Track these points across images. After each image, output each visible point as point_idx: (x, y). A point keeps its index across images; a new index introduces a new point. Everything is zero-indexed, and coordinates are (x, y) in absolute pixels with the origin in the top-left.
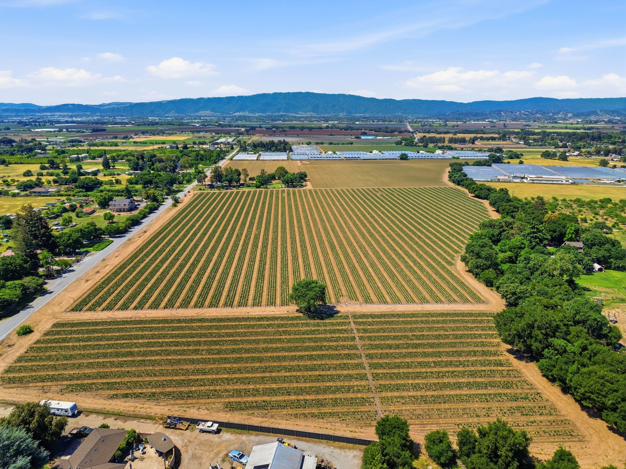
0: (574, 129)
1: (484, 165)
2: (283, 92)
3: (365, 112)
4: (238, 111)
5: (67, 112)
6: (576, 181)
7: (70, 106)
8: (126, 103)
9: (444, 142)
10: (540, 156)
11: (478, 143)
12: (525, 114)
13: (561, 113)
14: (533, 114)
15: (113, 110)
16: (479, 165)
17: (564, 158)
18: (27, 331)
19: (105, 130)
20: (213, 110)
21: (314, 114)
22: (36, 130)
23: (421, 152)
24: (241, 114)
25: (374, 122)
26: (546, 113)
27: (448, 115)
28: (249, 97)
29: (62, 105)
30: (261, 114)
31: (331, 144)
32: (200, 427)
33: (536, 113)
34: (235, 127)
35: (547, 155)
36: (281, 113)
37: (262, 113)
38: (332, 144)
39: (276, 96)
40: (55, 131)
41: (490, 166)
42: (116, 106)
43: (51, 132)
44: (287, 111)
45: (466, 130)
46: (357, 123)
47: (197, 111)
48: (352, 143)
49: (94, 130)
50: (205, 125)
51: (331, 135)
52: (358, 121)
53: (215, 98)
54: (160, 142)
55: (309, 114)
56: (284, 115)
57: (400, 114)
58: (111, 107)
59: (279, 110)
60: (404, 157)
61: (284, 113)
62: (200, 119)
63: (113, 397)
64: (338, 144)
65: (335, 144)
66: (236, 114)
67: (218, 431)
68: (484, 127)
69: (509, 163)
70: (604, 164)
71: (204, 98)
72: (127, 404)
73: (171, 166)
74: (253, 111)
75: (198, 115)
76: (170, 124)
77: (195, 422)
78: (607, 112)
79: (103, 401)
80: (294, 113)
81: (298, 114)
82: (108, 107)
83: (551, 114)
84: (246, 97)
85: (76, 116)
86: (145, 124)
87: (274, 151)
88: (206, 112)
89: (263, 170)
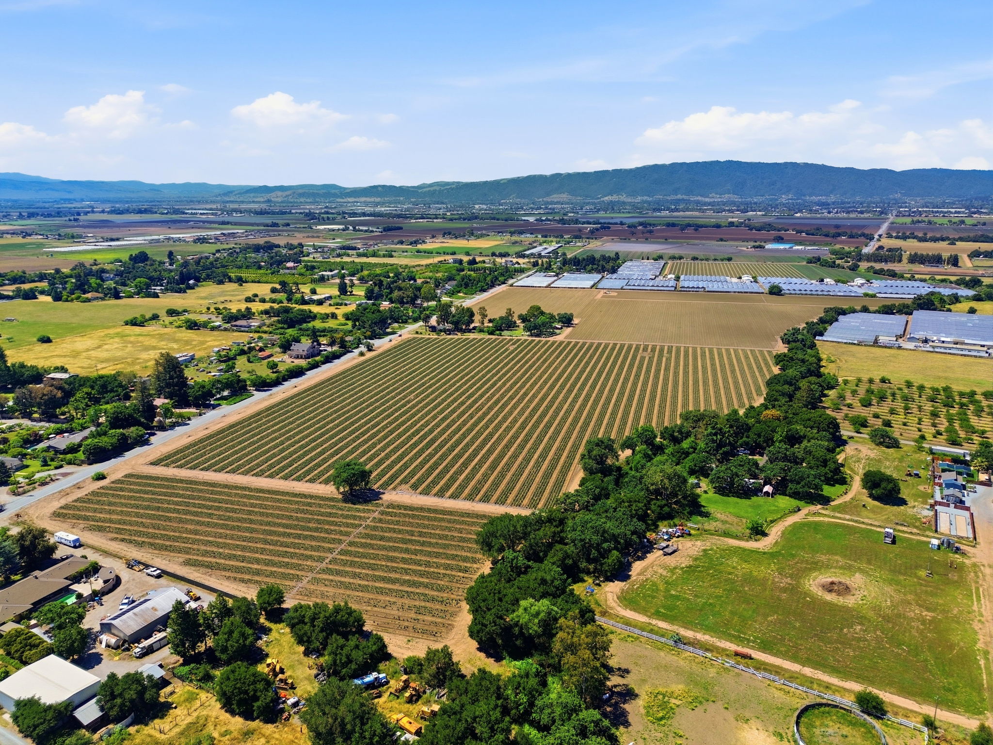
1: (900, 312)
2: (688, 161)
3: (831, 192)
4: (611, 193)
5: (375, 196)
7: (380, 189)
8: (453, 183)
9: (900, 261)
11: (969, 264)
15: (432, 193)
16: (887, 313)
18: (101, 477)
19: (401, 228)
20: (572, 192)
21: (736, 198)
22: (319, 227)
23: (828, 280)
24: (615, 198)
25: (829, 213)
28: (631, 171)
29: (371, 187)
30: (645, 198)
31: (695, 259)
32: (148, 571)
34: (584, 223)
36: (679, 197)
37: (648, 196)
38: (697, 259)
39: (675, 168)
40: (339, 230)
42: (437, 188)
43: (333, 230)
44: (690, 192)
46: (798, 215)
47: (548, 194)
49: (387, 229)
50: (543, 221)
51: (722, 240)
52: (800, 211)
53: (579, 173)
54: (450, 251)
55: (726, 197)
56: (683, 200)
57: (899, 195)
58: (432, 189)
59: (676, 191)
60: (774, 291)
61: (684, 197)
62: (546, 208)
63: (112, 539)
64: (707, 260)
65: (702, 260)
66: (606, 198)
67: (159, 577)
69: (949, 310)
71: (560, 175)
72: (121, 547)
73: (408, 297)
74: (633, 194)
75: (549, 200)
76: (494, 219)
77: (147, 566)
79: (104, 541)
80: (702, 196)
81: (708, 197)
82: (428, 189)
84: (626, 170)
85: (382, 204)
86: (459, 219)
88: (561, 196)
89: (510, 310)
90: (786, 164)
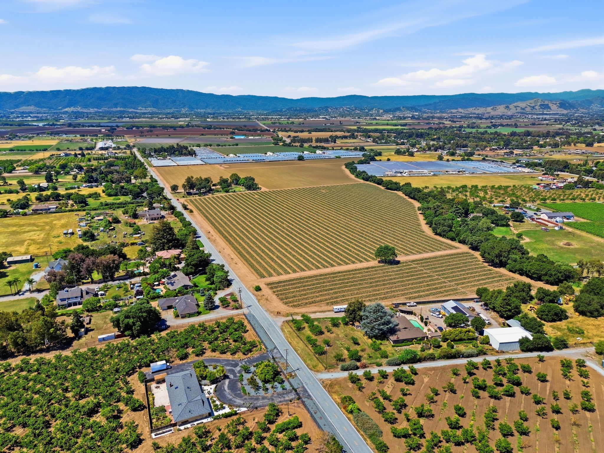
0: (394, 126)
2: (117, 86)
3: (208, 107)
4: (69, 106)
6: (436, 173)
10: (393, 153)
11: (339, 142)
12: (347, 111)
13: (374, 109)
14: (353, 110)
17: (412, 154)
20: (37, 105)
21: (155, 110)
23: (305, 152)
24: (73, 109)
25: (224, 119)
26: (363, 110)
27: (284, 111)
28: (78, 91)
30: (96, 110)
31: (218, 145)
33: (356, 109)
34: (89, 126)
35: (398, 152)
36: (119, 109)
37: (97, 108)
39: (109, 90)
41: (369, 163)
44: (125, 106)
45: (317, 129)
46: (209, 120)
47: (17, 106)
48: (237, 145)
51: (203, 135)
52: (208, 118)
55: (149, 110)
56: (124, 111)
57: (240, 109)
59: (116, 106)
60: (301, 158)
61: (122, 109)
66: (66, 109)
68: (325, 125)
69: (380, 160)
70: (440, 158)
71: (24, 92)
74: (85, 106)
75: (21, 111)
78: (408, 108)
80: (134, 109)
81: (138, 109)
83: (367, 111)
84: (74, 91)
87: (177, 155)
88: (29, 107)
90: (178, 91)
